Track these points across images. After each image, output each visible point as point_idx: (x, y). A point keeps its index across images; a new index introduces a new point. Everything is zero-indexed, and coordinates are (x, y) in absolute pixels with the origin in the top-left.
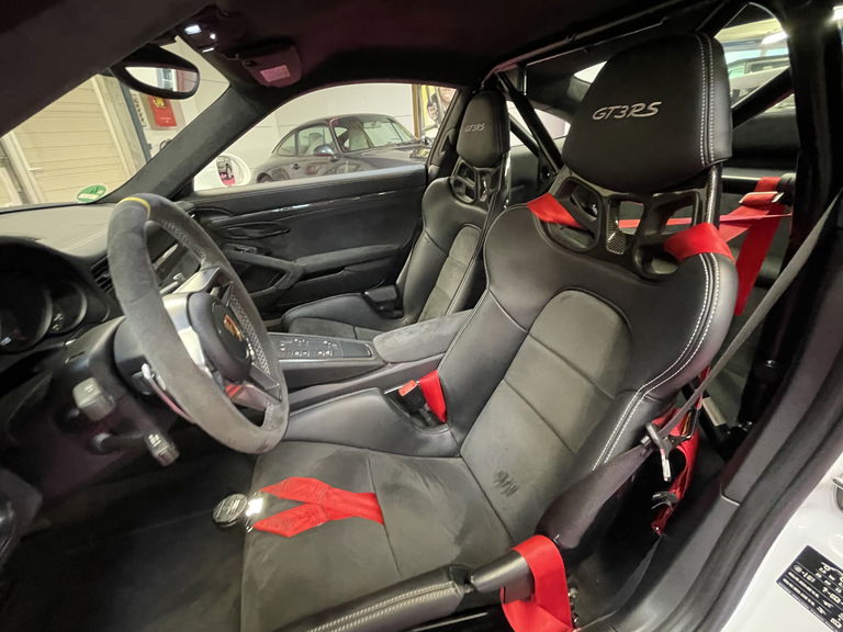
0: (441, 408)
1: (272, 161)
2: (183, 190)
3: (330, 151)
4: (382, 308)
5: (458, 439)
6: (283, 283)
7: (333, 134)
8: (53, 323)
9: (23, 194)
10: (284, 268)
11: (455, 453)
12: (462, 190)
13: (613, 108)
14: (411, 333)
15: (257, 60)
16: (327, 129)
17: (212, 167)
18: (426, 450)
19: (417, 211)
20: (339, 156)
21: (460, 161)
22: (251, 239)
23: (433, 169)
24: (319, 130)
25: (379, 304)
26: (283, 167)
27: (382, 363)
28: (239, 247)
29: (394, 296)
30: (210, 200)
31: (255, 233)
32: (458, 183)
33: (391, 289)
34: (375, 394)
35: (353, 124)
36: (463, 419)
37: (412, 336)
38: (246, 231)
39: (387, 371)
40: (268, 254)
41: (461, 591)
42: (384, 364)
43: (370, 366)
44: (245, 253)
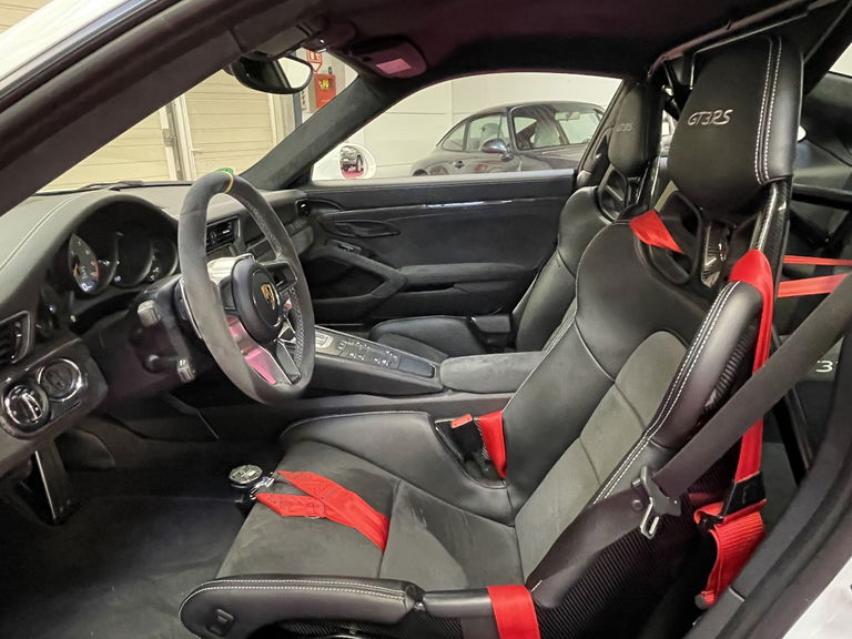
0: (501, 457)
1: (436, 154)
2: (301, 178)
3: (503, 147)
4: (489, 341)
5: (515, 502)
6: (380, 292)
7: (512, 125)
8: (151, 273)
9: (180, 174)
10: (385, 274)
11: (508, 519)
12: (612, 204)
13: (702, 113)
14: (485, 361)
15: (370, 56)
16: (505, 119)
17: (335, 155)
18: (471, 503)
19: (555, 226)
20: (514, 154)
21: (611, 168)
22: (358, 237)
23: (582, 175)
24: (495, 120)
25: (487, 335)
26: (444, 165)
27: (441, 387)
28: (343, 244)
29: (508, 329)
30: (325, 191)
31: (363, 232)
32: (607, 195)
33: (505, 319)
34: (423, 419)
35: (544, 113)
36: (524, 479)
37: (485, 365)
38: (353, 227)
39: (445, 398)
40: (372, 256)
41: (409, 604)
42: (444, 390)
43: (426, 387)
44: (348, 252)
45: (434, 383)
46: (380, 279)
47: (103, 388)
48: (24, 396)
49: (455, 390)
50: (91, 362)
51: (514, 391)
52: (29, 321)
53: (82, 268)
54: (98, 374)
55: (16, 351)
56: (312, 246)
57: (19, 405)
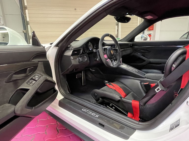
22: (141, 52)
28: (138, 53)
34: (139, 82)
38: (141, 50)
39: (145, 79)
40: (144, 56)
41: (120, 99)
42: (145, 78)
43: (142, 77)
44: (139, 55)
45: (144, 76)
46: (144, 61)
47: (89, 61)
48: (80, 58)
49: (147, 78)
50: (88, 58)
51: (158, 80)
52: (82, 50)
53: (90, 47)
54: (89, 60)
55: (80, 53)
56: (132, 53)
57: (79, 59)
